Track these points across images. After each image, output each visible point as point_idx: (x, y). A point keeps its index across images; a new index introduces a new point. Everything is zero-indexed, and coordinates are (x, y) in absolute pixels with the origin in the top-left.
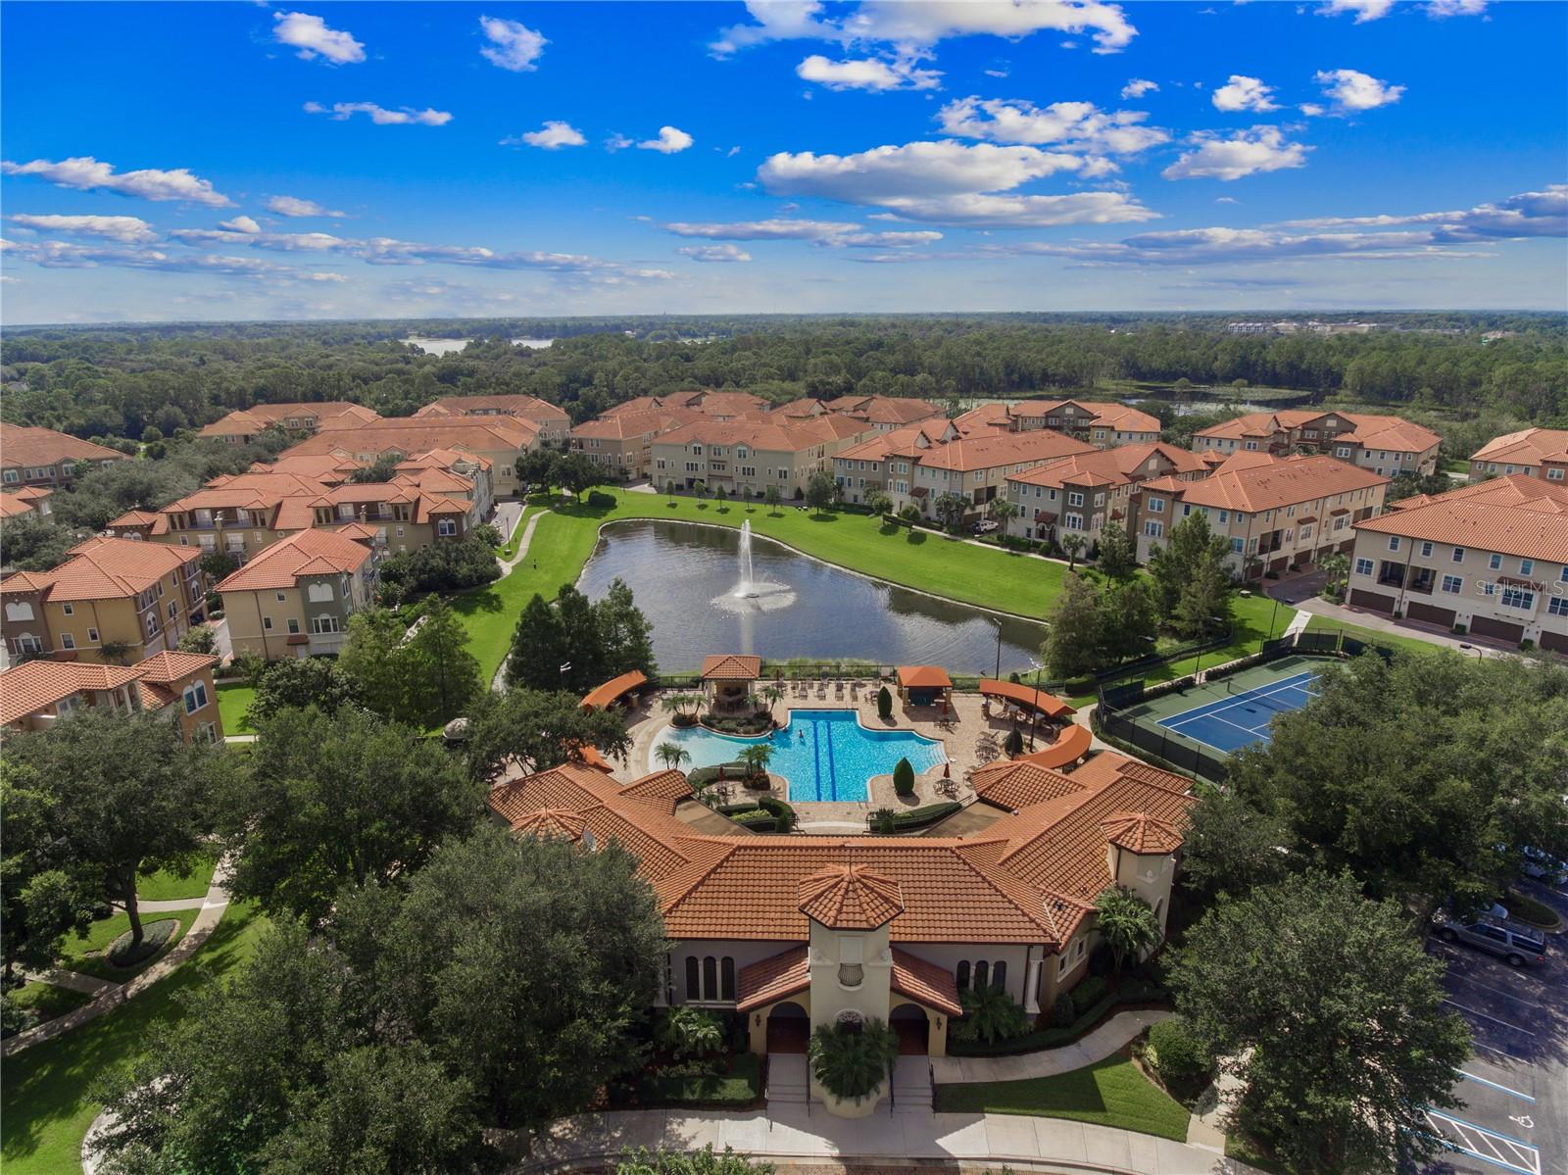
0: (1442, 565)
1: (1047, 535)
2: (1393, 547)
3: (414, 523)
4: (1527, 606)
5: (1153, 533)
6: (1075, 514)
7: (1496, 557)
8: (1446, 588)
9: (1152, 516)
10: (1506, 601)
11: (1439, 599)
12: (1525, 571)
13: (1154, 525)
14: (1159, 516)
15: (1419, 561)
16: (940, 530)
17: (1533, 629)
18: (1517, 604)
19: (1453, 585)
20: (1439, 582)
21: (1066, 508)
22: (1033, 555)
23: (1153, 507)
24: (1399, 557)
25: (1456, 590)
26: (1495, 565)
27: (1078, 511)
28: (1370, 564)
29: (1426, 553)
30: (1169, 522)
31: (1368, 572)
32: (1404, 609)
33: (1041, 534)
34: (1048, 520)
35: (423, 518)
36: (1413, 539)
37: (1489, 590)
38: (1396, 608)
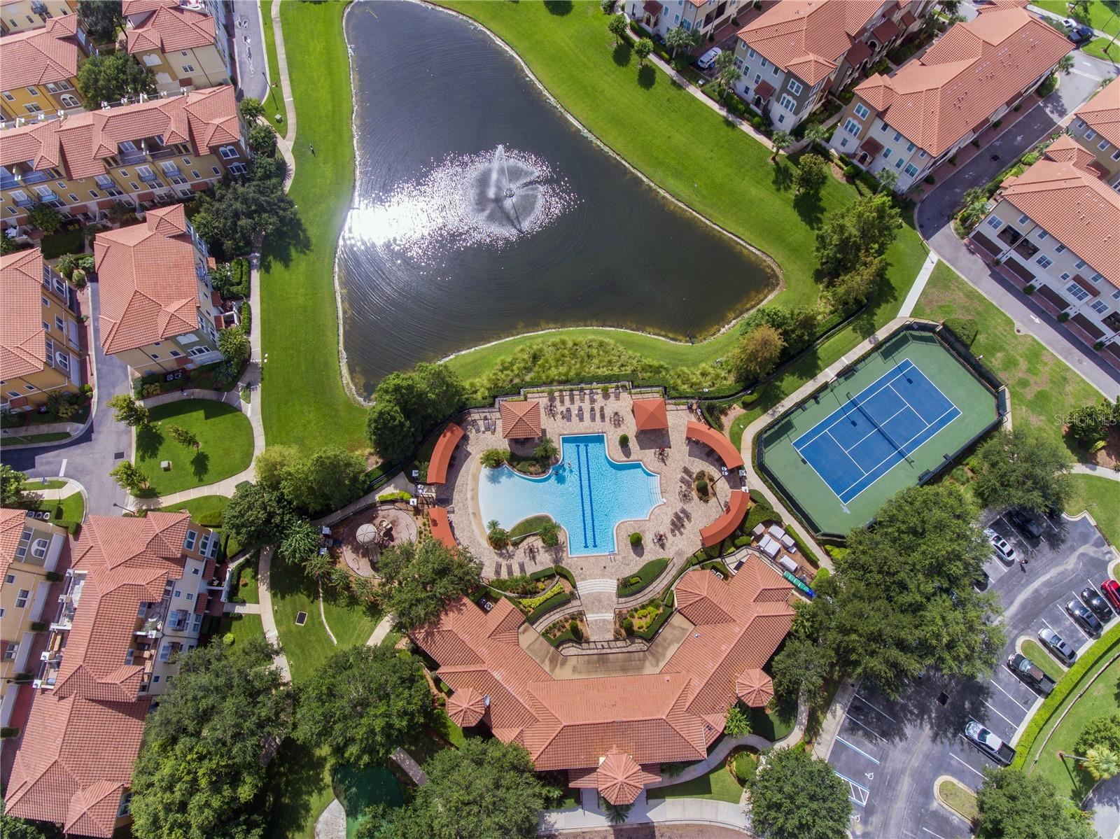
0: (1046, 248)
1: (761, 107)
2: (1022, 221)
3: (197, 154)
4: (1080, 298)
5: (851, 130)
6: (790, 98)
7: (1083, 263)
8: (1039, 262)
9: (855, 117)
10: (1069, 290)
11: (1030, 265)
12: (1095, 279)
13: (854, 126)
14: (860, 122)
15: (1034, 239)
16: (668, 62)
17: (1074, 309)
18: (1075, 294)
19: (1044, 263)
20: (1037, 256)
21: (784, 89)
22: (746, 128)
23: (858, 111)
24: (1022, 229)
25: (1045, 266)
26: (1079, 266)
27: (795, 97)
28: (999, 223)
29: (1041, 236)
30: (866, 129)
31: (995, 227)
32: (1004, 259)
33: (757, 103)
34: (765, 90)
35: (204, 150)
36: (1037, 225)
37: (1065, 277)
38: (999, 256)
